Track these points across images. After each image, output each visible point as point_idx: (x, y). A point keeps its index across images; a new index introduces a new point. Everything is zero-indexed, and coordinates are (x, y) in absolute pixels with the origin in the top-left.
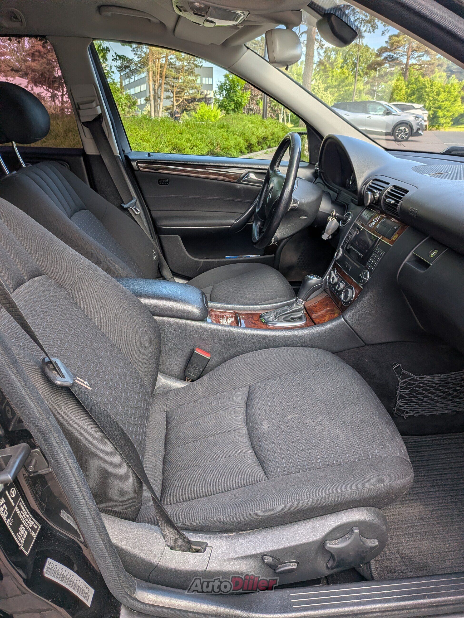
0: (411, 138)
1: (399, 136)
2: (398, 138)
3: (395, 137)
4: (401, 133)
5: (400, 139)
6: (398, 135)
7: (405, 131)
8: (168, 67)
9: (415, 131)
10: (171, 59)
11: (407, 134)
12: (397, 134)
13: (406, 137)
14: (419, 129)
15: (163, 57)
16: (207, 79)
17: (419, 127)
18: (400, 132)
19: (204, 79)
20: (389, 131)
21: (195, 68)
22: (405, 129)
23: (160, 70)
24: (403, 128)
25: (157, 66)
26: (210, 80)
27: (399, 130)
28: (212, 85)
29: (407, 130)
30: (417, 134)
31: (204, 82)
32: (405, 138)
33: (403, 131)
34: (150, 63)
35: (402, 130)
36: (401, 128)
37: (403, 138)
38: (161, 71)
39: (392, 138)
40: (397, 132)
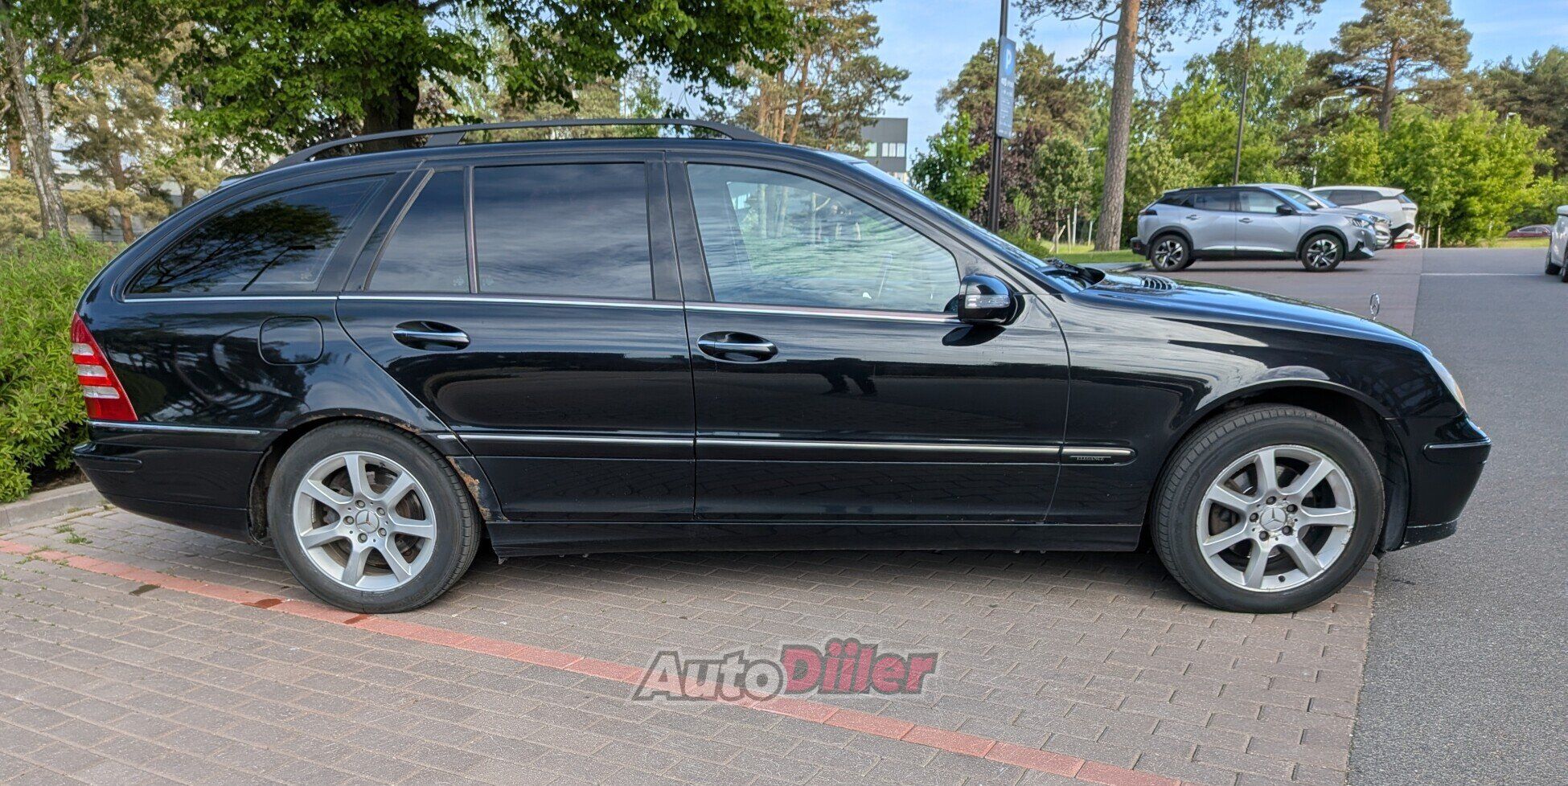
0: (1342, 265)
1: (1316, 260)
2: (1313, 264)
3: (1305, 263)
4: (1319, 254)
5: (1317, 266)
6: (1312, 259)
7: (1329, 250)
8: (802, 125)
9: (1351, 248)
10: (806, 107)
11: (1334, 254)
12: (1309, 255)
13: (1332, 261)
14: (1360, 245)
15: (791, 106)
16: (893, 145)
17: (1360, 240)
18: (1317, 251)
19: (885, 146)
20: (1291, 248)
21: (862, 127)
22: (1327, 244)
23: (783, 132)
24: (1324, 242)
25: (777, 124)
26: (901, 147)
27: (1315, 247)
28: (905, 158)
29: (1333, 246)
30: (1357, 255)
31: (885, 154)
32: (1328, 264)
33: (1325, 248)
34: (762, 120)
35: (1320, 247)
36: (1318, 243)
37: (1324, 264)
38: (785, 135)
39: (1299, 264)
40: (1310, 250)
